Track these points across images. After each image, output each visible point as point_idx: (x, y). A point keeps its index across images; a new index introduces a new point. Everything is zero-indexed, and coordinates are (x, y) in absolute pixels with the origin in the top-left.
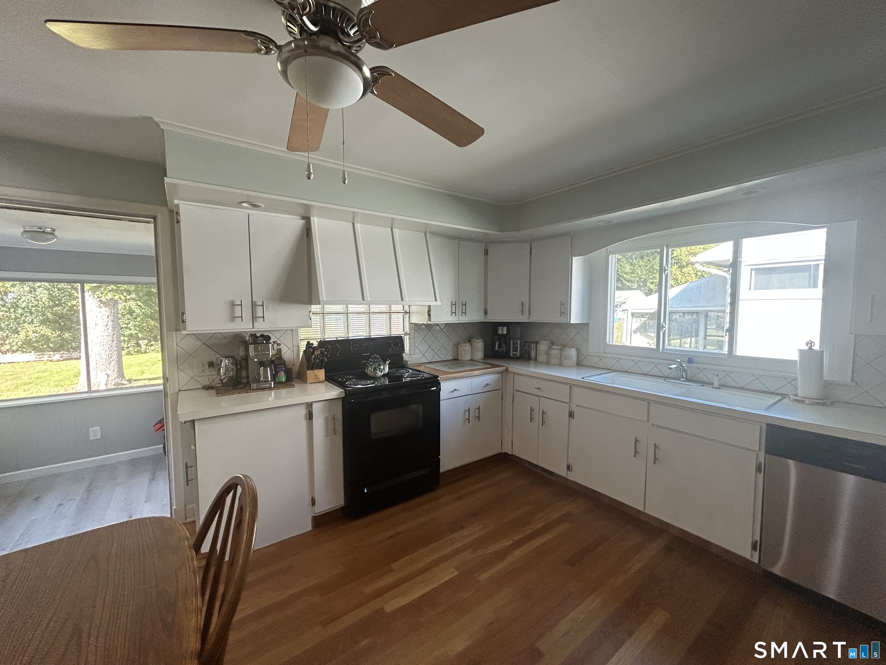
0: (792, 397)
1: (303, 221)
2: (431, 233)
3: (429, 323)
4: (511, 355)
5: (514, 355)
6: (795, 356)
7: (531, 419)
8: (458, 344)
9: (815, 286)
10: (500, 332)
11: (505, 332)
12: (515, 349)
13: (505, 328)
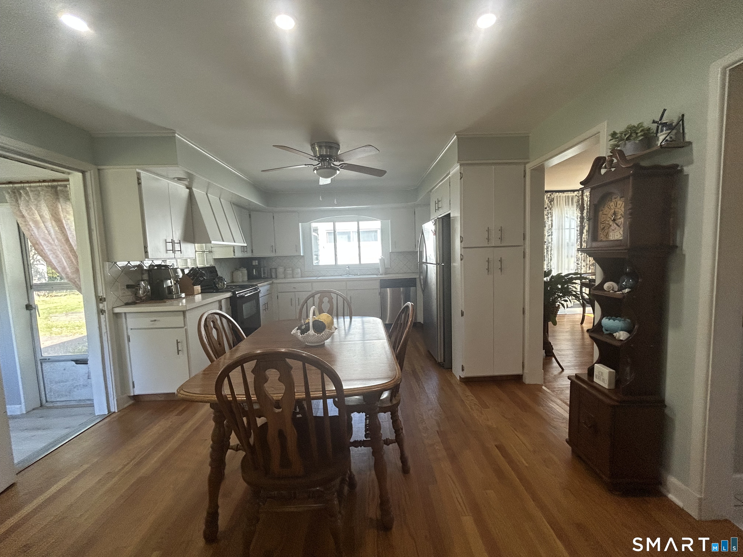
0: (379, 274)
1: (188, 190)
2: (233, 204)
3: (234, 257)
4: (262, 277)
5: (264, 276)
6: (378, 262)
7: (291, 304)
8: (233, 272)
9: (376, 240)
10: (254, 264)
11: (257, 264)
12: (264, 273)
13: (257, 261)
